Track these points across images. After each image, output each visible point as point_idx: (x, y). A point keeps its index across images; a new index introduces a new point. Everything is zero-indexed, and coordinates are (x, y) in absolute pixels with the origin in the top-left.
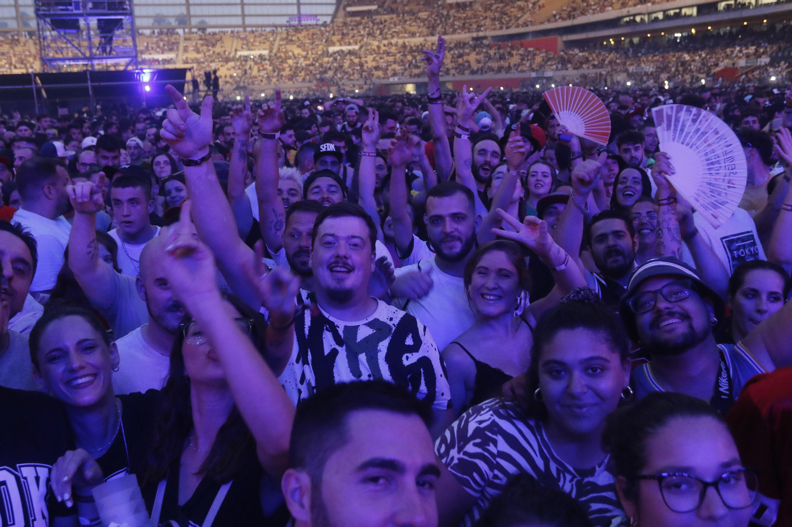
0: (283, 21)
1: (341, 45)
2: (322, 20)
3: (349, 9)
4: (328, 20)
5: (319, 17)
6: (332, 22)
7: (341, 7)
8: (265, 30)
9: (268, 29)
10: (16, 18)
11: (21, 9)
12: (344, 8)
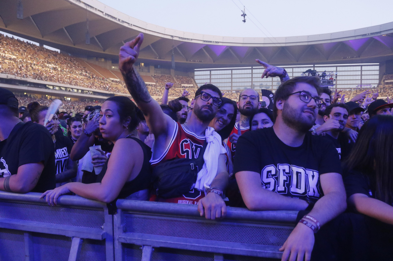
0: (355, 86)
1: (382, 96)
2: (373, 86)
3: (386, 81)
4: (376, 86)
5: (371, 85)
6: (378, 86)
7: (382, 80)
8: (346, 90)
9: (348, 90)
10: (251, 86)
11: (253, 83)
12: (384, 81)
